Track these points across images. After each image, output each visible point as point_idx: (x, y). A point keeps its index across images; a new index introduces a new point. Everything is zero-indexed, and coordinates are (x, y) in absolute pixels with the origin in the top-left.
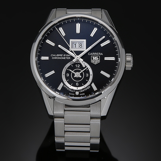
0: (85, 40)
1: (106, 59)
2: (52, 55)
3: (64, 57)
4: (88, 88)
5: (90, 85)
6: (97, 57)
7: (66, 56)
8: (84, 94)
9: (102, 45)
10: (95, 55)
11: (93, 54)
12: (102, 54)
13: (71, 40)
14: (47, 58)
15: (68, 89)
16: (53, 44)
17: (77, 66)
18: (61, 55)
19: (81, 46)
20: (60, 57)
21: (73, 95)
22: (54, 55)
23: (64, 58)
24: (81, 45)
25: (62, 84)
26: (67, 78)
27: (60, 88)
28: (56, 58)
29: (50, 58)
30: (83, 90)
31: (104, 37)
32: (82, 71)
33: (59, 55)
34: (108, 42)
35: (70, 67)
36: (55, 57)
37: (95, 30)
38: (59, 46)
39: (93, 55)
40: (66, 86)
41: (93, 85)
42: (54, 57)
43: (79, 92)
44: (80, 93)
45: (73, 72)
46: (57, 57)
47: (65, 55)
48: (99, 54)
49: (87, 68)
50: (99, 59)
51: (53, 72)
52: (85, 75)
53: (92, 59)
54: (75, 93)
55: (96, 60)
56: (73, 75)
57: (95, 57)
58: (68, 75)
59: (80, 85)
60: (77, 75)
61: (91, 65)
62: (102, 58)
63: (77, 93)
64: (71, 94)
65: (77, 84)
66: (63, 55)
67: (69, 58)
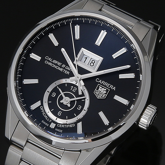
0: (101, 59)
1: (117, 98)
2: (47, 58)
3: (62, 68)
4: (71, 126)
5: (76, 123)
6: (106, 90)
7: (64, 68)
8: (61, 131)
9: (121, 76)
10: (105, 86)
11: (103, 82)
12: (114, 88)
13: (83, 49)
14: (38, 58)
15: (44, 113)
16: (56, 43)
17: (73, 89)
18: (59, 64)
19: (92, 64)
20: (56, 65)
21: (46, 126)
22: (50, 59)
23: (61, 70)
24: (93, 62)
25: (38, 104)
26: (50, 98)
27: (34, 107)
28: (50, 64)
29: (43, 60)
30: (63, 126)
31: (129, 66)
32: (75, 99)
33: (56, 62)
35: (62, 86)
36: (51, 62)
37: (123, 51)
38: (63, 50)
39: (102, 84)
40: (43, 108)
42: (49, 61)
43: (56, 126)
45: (62, 94)
46: (53, 63)
47: (64, 66)
48: (112, 86)
49: (84, 99)
50: (106, 94)
51: (36, 81)
52: (77, 106)
53: (98, 89)
54: (50, 124)
55: (101, 92)
56: (61, 98)
57: (103, 87)
58: (54, 95)
59: (62, 117)
60: (66, 101)
61: (92, 97)
62: (111, 94)
63: (53, 126)
64: (44, 123)
65: (59, 113)
66: (62, 65)
67: (68, 73)
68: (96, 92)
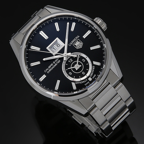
0: (57, 38)
1: (85, 37)
2: (45, 71)
3: (55, 64)
4: (94, 69)
5: (93, 65)
6: (78, 42)
7: (56, 63)
8: (95, 75)
9: (72, 29)
10: (75, 41)
11: (72, 42)
12: (78, 36)
13: (47, 48)
14: (44, 77)
15: (80, 83)
16: (38, 63)
17: (70, 61)
18: (52, 65)
19: (58, 46)
20: (52, 67)
21: (89, 83)
22: (47, 70)
23: (56, 64)
24: (57, 44)
25: (73, 84)
26: (72, 76)
27: (74, 87)
28: (50, 70)
29: (46, 74)
30: (92, 73)
31: (68, 23)
32: (78, 61)
33: (50, 66)
34: (74, 24)
35: (66, 67)
36: (49, 70)
37: (57, 25)
38: (44, 59)
39: (73, 43)
40: (77, 82)
41: (95, 63)
42: (47, 71)
43: (90, 77)
44: (92, 77)
45: (71, 68)
46: (50, 69)
47: (54, 62)
48: (77, 38)
49: (79, 56)
50: (80, 42)
51: (58, 82)
52: (82, 62)
53: (76, 46)
54: (88, 81)
55: (78, 44)
56: (74, 69)
57: (76, 43)
58: (71, 73)
59: (86, 72)
60: (77, 67)
61: (79, 50)
62: (81, 39)
63: (90, 79)
64: (86, 84)
65: (83, 73)
66: (53, 63)
67: (59, 61)
68: (78, 48)
